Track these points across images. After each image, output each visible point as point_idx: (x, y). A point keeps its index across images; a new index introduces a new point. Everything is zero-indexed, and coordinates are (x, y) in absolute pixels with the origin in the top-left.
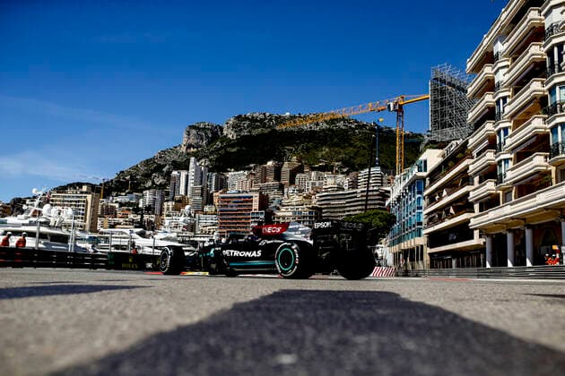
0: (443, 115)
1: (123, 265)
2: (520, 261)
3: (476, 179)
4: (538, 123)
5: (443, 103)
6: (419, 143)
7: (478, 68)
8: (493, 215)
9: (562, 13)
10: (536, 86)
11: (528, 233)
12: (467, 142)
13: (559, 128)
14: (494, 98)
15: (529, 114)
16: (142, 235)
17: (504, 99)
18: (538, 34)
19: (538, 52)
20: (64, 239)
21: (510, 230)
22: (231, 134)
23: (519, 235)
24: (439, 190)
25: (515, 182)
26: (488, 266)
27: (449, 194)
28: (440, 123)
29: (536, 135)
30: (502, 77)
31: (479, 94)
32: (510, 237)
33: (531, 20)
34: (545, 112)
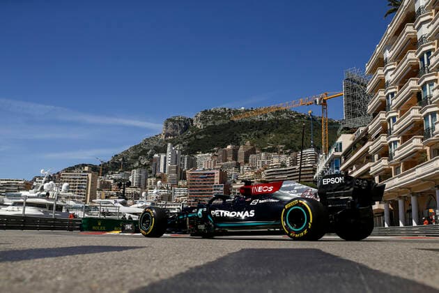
0: (354, 107)
1: (94, 228)
2: (408, 223)
3: (376, 156)
4: (414, 112)
5: (354, 98)
6: (337, 129)
7: (373, 70)
9: (428, 27)
10: (413, 84)
11: (413, 200)
12: (368, 129)
13: (430, 116)
14: (385, 93)
15: (410, 105)
16: (124, 204)
17: (392, 94)
18: (413, 44)
19: (414, 57)
20: (59, 208)
21: (400, 197)
22: (199, 125)
23: (407, 201)
24: (350, 166)
25: (401, 159)
26: (386, 226)
27: (357, 169)
28: (352, 114)
29: (414, 122)
30: (390, 78)
31: (375, 90)
33: (408, 33)
34: (421, 104)
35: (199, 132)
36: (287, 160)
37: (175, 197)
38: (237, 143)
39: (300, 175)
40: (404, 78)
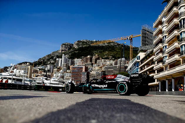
0: (145, 41)
1: (40, 89)
2: (170, 90)
3: (156, 62)
4: (176, 44)
5: (145, 37)
6: (137, 50)
7: (157, 26)
8: (161, 74)
9: (184, 9)
10: (176, 32)
11: (173, 80)
12: (153, 50)
13: (183, 46)
14: (162, 36)
15: (173, 41)
16: (46, 79)
17: (165, 36)
18: (177, 15)
19: (177, 21)
20: (21, 80)
21: (167, 79)
22: (76, 47)
23: (170, 81)
24: (144, 66)
25: (169, 64)
26: (160, 91)
27: (147, 67)
28: (144, 44)
29: (176, 48)
30: (165, 29)
31: (157, 34)
32: (167, 81)
33: (174, 11)
34: (179, 41)
35: (76, 50)
36: (113, 62)
37: (65, 77)
38: (92, 55)
40: (172, 30)
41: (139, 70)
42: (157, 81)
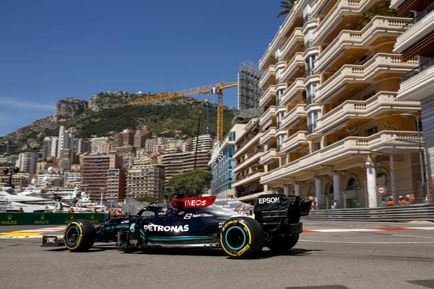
0: (248, 98)
3: (266, 147)
4: (300, 109)
5: (248, 90)
6: (231, 119)
7: (266, 67)
8: (275, 174)
9: (314, 33)
10: (299, 83)
11: (296, 187)
12: (259, 121)
13: (313, 114)
14: (275, 89)
15: (297, 102)
17: (282, 90)
18: (301, 46)
19: (301, 59)
21: (285, 185)
22: (95, 108)
24: (242, 155)
25: (288, 151)
27: (249, 158)
28: (245, 105)
29: (299, 118)
30: (280, 75)
31: (266, 86)
32: (286, 189)
33: (297, 36)
34: (305, 102)
35: (95, 115)
36: (183, 145)
37: (67, 182)
38: (133, 127)
39: (195, 160)
40: (293, 77)
41: (233, 164)
42: (269, 189)
